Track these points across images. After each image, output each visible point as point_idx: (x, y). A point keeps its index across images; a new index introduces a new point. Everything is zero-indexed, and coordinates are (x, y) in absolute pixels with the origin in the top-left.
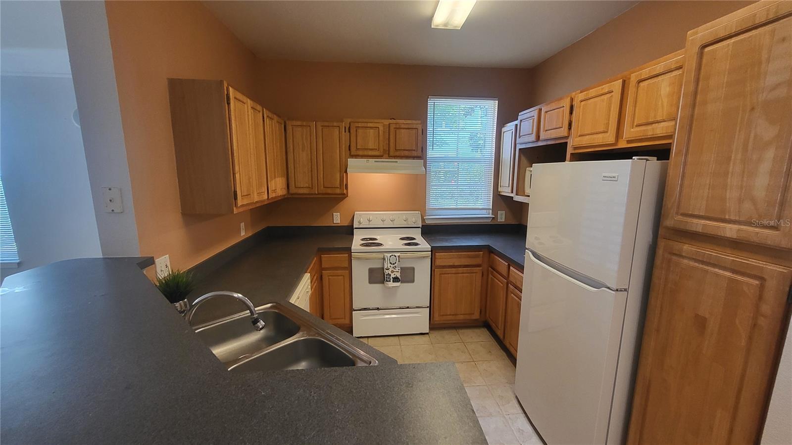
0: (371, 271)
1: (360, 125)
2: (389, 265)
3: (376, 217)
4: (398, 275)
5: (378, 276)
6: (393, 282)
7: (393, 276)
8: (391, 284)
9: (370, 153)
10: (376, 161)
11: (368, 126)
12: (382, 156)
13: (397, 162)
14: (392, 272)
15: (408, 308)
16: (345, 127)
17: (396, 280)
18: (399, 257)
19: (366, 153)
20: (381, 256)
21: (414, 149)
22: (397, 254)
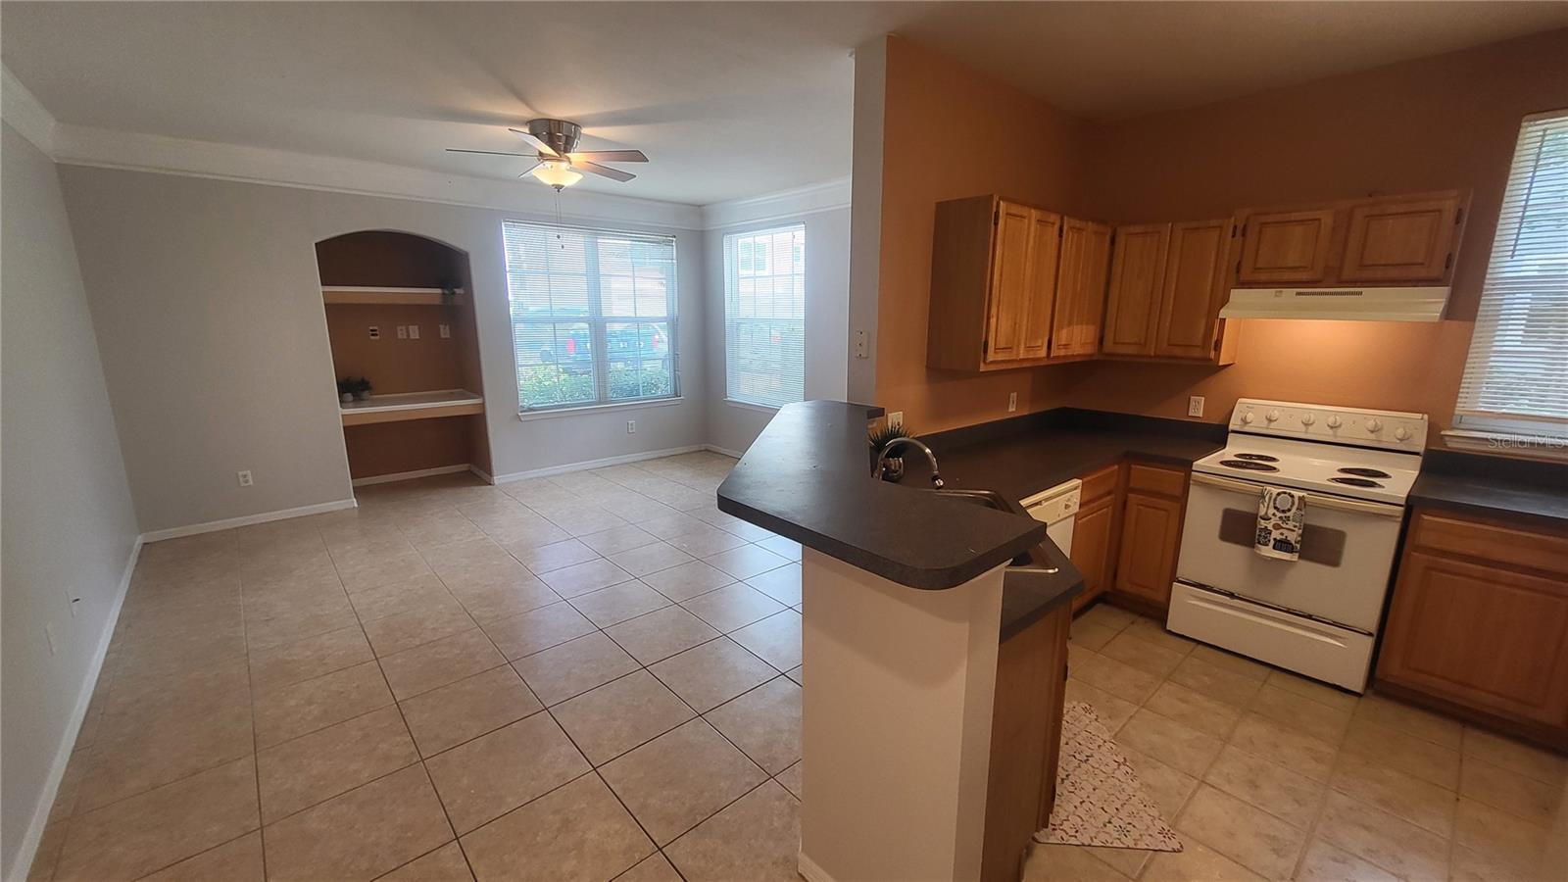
0: (1228, 515)
1: (1270, 218)
2: (1272, 511)
3: (1288, 415)
4: (1293, 537)
5: (1241, 528)
6: (1274, 548)
7: (1276, 534)
8: (1268, 551)
9: (1286, 276)
10: (1298, 294)
11: (1293, 219)
12: (1320, 281)
13: (1361, 293)
14: (1277, 527)
15: (1310, 617)
16: (1235, 227)
17: (1282, 545)
18: (1300, 498)
19: (1276, 276)
20: (1257, 488)
21: (1420, 261)
22: (1297, 494)
